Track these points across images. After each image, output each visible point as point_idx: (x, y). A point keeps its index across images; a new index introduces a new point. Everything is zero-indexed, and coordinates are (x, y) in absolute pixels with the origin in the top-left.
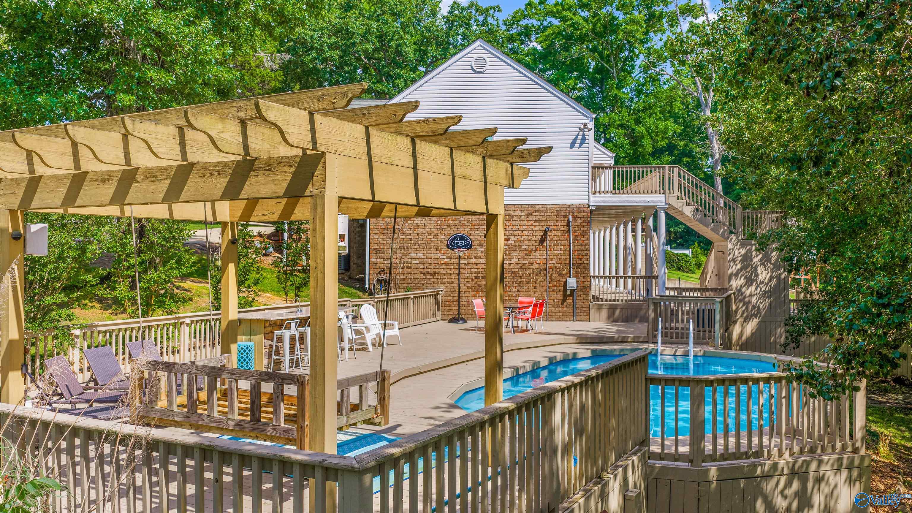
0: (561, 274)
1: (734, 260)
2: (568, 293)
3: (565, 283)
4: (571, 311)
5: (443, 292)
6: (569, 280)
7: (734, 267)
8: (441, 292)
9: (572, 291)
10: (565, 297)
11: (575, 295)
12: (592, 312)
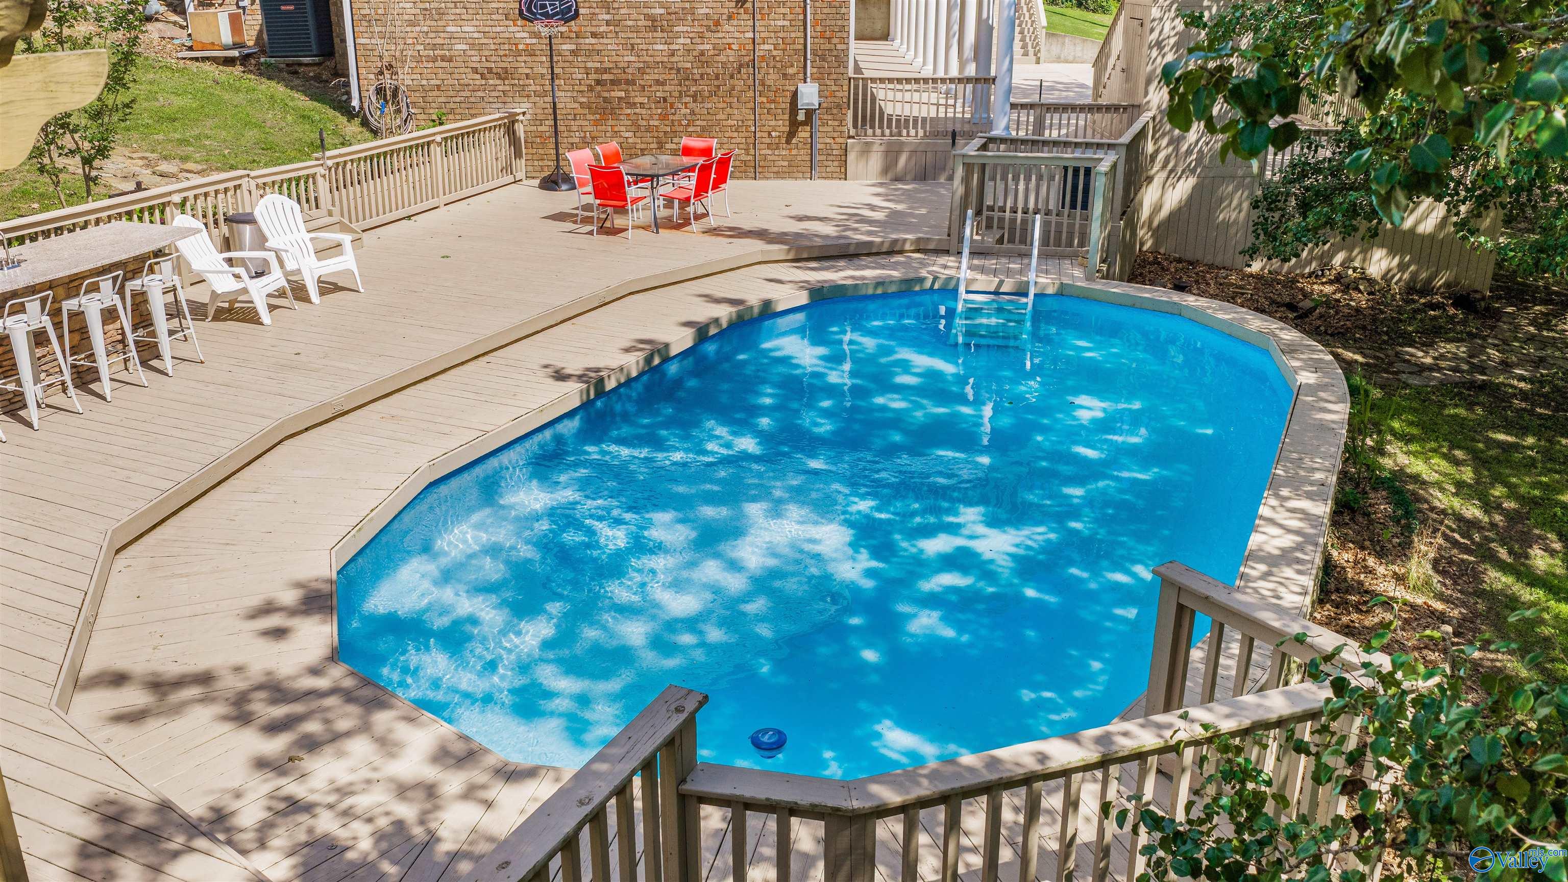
0: (785, 75)
1: (1159, 44)
2: (801, 117)
3: (795, 95)
4: (808, 158)
5: (528, 116)
6: (802, 88)
7: (1159, 59)
8: (521, 117)
9: (810, 113)
10: (794, 125)
11: (816, 122)
12: (851, 157)
